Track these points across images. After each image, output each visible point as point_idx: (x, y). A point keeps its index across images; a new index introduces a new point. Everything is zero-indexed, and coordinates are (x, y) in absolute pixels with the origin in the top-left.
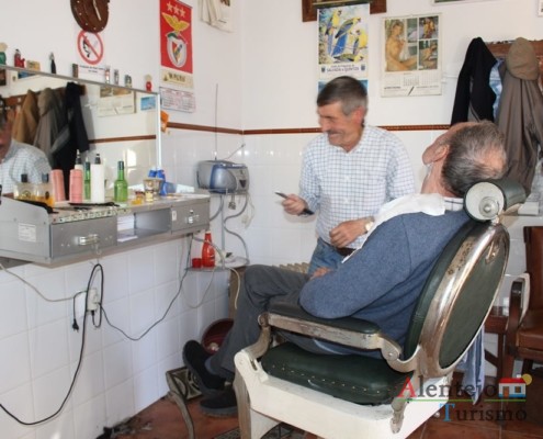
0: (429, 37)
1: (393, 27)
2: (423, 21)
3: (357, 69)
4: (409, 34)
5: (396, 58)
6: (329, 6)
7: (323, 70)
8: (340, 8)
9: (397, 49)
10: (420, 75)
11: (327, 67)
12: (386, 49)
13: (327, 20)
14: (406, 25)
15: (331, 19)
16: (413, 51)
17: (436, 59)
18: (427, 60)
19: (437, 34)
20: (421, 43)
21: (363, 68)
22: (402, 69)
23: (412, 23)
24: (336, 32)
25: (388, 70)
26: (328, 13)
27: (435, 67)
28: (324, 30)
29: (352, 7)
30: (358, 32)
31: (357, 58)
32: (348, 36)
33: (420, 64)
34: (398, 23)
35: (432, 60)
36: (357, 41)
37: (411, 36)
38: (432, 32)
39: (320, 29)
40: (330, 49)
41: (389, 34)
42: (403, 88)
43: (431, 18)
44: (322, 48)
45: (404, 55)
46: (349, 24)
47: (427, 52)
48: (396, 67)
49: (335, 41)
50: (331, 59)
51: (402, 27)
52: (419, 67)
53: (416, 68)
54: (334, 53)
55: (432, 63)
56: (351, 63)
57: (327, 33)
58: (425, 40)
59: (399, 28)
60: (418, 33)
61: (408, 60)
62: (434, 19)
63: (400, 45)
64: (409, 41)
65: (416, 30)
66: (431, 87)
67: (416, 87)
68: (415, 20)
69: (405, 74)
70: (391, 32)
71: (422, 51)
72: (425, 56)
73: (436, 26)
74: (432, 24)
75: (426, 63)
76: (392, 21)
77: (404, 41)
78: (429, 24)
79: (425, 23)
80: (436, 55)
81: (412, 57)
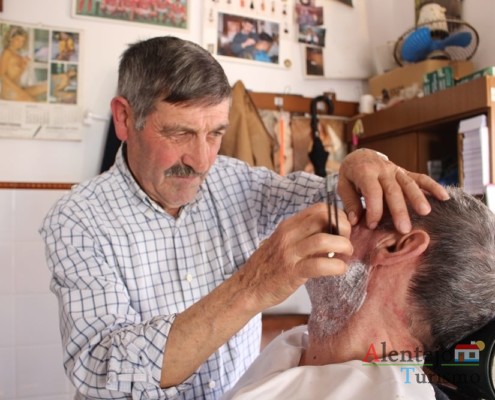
0: (66, 58)
2: (57, 35)
4: (36, 51)
5: (15, 81)
9: (17, 69)
10: (49, 109)
14: (31, 36)
16: (42, 74)
17: (74, 91)
18: (62, 90)
19: (77, 56)
20: (54, 67)
22: (23, 99)
23: (41, 36)
25: (1, 96)
27: (74, 101)
33: (52, 94)
34: (20, 31)
35: (70, 91)
37: (40, 53)
38: (69, 53)
42: (24, 125)
43: (70, 35)
45: (29, 79)
47: (62, 80)
48: (14, 94)
51: (27, 37)
52: (49, 98)
53: (45, 99)
55: (69, 96)
58: (59, 63)
59: (21, 38)
60: (49, 51)
61: (33, 87)
62: (74, 36)
63: (21, 64)
64: (36, 61)
65: (47, 46)
66: (67, 128)
67: (44, 126)
68: (47, 32)
69: (28, 106)
70: (9, 42)
71: (55, 77)
72: (58, 85)
73: (76, 46)
74: (70, 42)
75: (60, 94)
76: (12, 27)
77: (27, 58)
78: (66, 40)
79: (60, 39)
80: (76, 86)
81: (40, 83)
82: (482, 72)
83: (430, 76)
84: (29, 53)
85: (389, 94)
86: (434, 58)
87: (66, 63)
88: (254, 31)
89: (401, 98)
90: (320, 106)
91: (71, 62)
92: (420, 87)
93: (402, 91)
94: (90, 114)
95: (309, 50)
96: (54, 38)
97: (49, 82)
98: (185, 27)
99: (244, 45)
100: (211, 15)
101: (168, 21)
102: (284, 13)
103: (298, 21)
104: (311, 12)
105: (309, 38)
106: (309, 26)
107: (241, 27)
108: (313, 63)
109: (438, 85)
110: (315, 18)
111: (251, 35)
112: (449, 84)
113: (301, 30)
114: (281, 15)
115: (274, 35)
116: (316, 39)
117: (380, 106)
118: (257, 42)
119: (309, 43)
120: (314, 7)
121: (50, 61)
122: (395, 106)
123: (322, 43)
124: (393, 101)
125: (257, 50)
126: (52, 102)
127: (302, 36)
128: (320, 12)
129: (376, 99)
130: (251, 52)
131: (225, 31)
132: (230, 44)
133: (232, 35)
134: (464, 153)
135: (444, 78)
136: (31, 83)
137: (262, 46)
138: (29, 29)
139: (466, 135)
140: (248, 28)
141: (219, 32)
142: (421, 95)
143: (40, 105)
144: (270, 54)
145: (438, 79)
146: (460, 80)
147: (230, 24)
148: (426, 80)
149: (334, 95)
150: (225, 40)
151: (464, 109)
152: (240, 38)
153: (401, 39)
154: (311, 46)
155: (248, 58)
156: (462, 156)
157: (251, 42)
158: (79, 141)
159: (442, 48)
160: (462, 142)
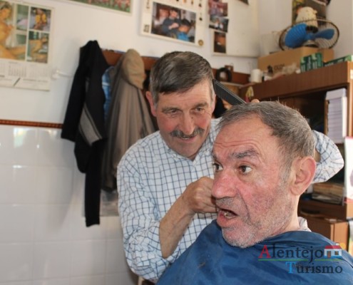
0: (40, 28)
1: (1, 9)
2: (35, 11)
4: (18, 21)
5: (2, 43)
10: (27, 66)
14: (15, 10)
16: (22, 39)
17: (46, 54)
18: (37, 52)
19: (49, 28)
20: (31, 33)
23: (22, 10)
27: (45, 61)
33: (29, 55)
34: (7, 6)
35: (42, 53)
37: (21, 23)
38: (43, 25)
42: (7, 77)
43: (44, 11)
47: (37, 44)
48: (1, 53)
51: (12, 11)
52: (27, 58)
53: (23, 58)
55: (42, 57)
58: (35, 31)
59: (7, 11)
60: (28, 22)
61: (15, 49)
62: (47, 12)
63: (7, 30)
64: (18, 29)
65: (27, 18)
66: (39, 81)
67: (22, 79)
68: (27, 7)
69: (10, 62)
71: (32, 41)
72: (34, 48)
73: (48, 20)
74: (44, 16)
75: (35, 55)
76: (1, 2)
77: (12, 27)
78: (41, 15)
79: (37, 14)
80: (47, 49)
81: (21, 46)
82: (344, 58)
83: (306, 59)
84: (13, 22)
85: (273, 70)
86: (307, 46)
87: (40, 32)
88: (178, 18)
89: (283, 73)
90: (223, 75)
91: (44, 32)
92: (298, 66)
93: (284, 68)
94: (57, 71)
95: (216, 34)
96: (32, 13)
97: (27, 45)
98: (129, 12)
99: (170, 27)
100: (148, 3)
101: (116, 5)
102: (200, 5)
103: (210, 12)
104: (219, 7)
105: (216, 25)
106: (216, 17)
107: (169, 14)
108: (219, 43)
109: (311, 65)
110: (222, 11)
111: (176, 21)
112: (319, 65)
113: (211, 19)
114: (198, 7)
115: (192, 21)
116: (221, 26)
117: (267, 78)
118: (180, 26)
119: (217, 28)
120: (221, 3)
121: (29, 30)
122: (279, 78)
123: (225, 29)
124: (277, 75)
125: (180, 32)
126: (28, 61)
127: (212, 24)
128: (225, 7)
129: (264, 73)
130: (175, 33)
131: (158, 16)
132: (161, 25)
133: (162, 20)
134: (329, 114)
135: (316, 60)
136: (13, 45)
137: (183, 29)
138: (13, 4)
139: (330, 101)
140: (174, 14)
141: (153, 16)
142: (298, 71)
143: (20, 62)
144: (189, 35)
145: (312, 61)
146: (327, 63)
147: (161, 11)
148: (303, 61)
149: (232, 68)
150: (157, 23)
151: (330, 84)
152: (168, 22)
153: (285, 30)
154: (218, 31)
155: (173, 37)
156: (327, 116)
157: (175, 25)
158: (48, 91)
159: (313, 39)
160: (327, 106)
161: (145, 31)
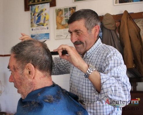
1: (59, 12)
3: (45, 29)
4: (65, 14)
5: (60, 24)
6: (34, 5)
7: (32, 30)
8: (38, 5)
9: (60, 20)
11: (34, 28)
12: (56, 20)
13: (33, 10)
14: (64, 11)
15: (35, 10)
16: (67, 21)
21: (48, 28)
22: (62, 28)
23: (66, 10)
24: (37, 15)
25: (57, 28)
26: (34, 7)
28: (33, 14)
29: (43, 4)
30: (45, 14)
31: (45, 24)
32: (42, 16)
34: (60, 10)
36: (45, 18)
37: (66, 15)
39: (31, 14)
40: (35, 21)
41: (57, 14)
42: (63, 35)
43: (73, 8)
44: (32, 21)
45: (64, 22)
46: (42, 11)
48: (60, 27)
49: (37, 18)
50: (35, 25)
51: (62, 11)
54: (36, 23)
56: (43, 27)
57: (34, 15)
59: (61, 12)
60: (68, 14)
61: (65, 25)
63: (62, 19)
64: (65, 17)
65: (68, 12)
68: (67, 9)
69: (64, 30)
70: (58, 13)
74: (74, 10)
76: (58, 9)
77: (63, 17)
78: (72, 10)
79: (71, 10)
96: (69, 10)
121: (69, 16)
136: (64, 24)
138: (63, 9)
143: (67, 29)
161: (116, 3)
